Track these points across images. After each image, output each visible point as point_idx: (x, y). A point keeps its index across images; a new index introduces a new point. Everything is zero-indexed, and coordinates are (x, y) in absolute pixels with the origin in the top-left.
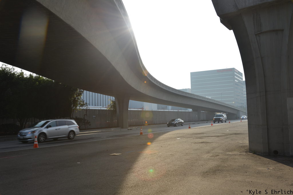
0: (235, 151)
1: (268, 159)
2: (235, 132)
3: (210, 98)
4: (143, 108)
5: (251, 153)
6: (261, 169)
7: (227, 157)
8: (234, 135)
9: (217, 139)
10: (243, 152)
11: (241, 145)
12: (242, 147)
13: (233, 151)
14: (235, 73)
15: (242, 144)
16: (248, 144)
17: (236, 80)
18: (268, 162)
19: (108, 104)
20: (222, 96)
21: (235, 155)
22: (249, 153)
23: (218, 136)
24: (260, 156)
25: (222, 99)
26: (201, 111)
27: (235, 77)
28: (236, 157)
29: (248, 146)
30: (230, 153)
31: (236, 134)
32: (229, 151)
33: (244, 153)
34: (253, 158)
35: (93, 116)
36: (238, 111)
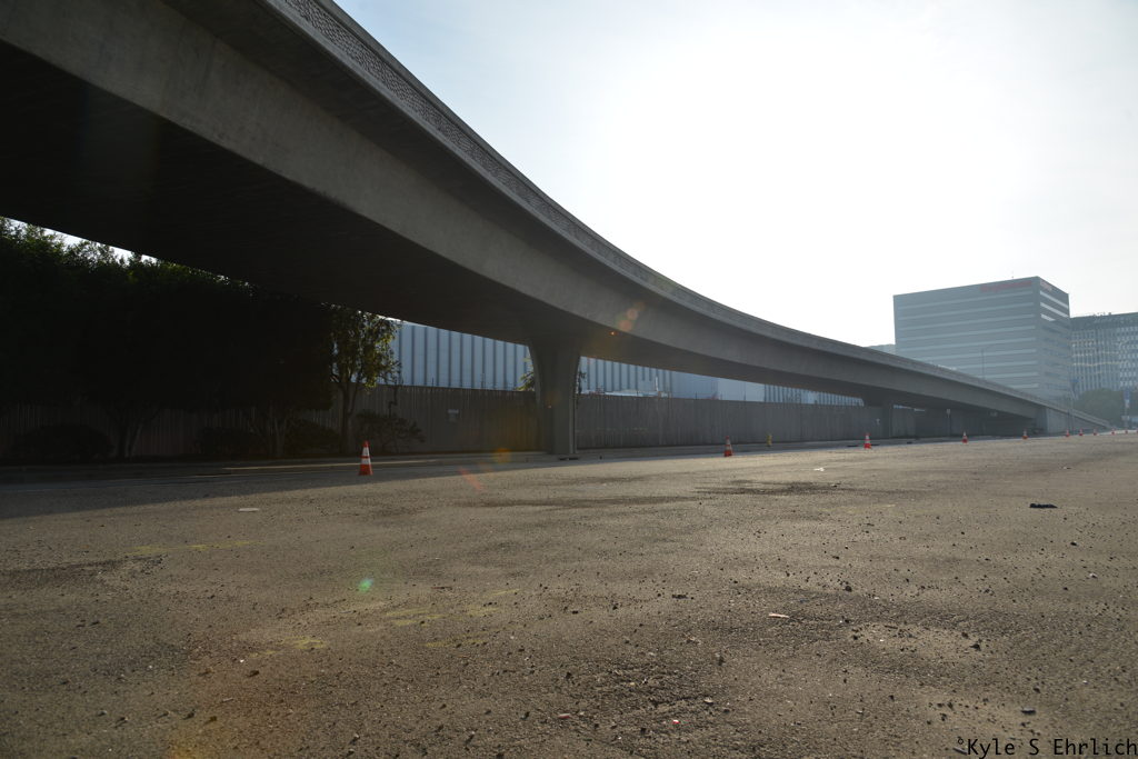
14: (1041, 293)
17: (1043, 316)
26: (895, 406)
27: (1043, 305)
35: (450, 411)
36: (1040, 408)
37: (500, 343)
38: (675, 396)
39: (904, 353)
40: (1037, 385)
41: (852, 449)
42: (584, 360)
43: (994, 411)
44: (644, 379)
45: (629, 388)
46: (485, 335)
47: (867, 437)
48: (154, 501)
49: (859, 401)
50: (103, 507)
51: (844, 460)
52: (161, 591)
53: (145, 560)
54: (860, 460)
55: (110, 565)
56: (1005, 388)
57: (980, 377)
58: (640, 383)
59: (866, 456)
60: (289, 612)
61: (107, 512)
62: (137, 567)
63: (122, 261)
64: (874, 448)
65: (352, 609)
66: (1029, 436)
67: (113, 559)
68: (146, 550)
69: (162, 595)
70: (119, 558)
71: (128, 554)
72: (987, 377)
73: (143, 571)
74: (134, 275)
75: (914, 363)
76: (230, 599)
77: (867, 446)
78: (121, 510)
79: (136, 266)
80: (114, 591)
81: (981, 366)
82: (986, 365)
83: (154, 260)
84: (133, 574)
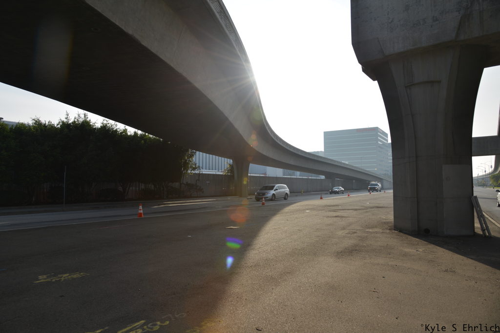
0: (376, 228)
1: (417, 239)
2: (376, 205)
3: (347, 163)
4: (265, 174)
5: (396, 231)
6: (407, 250)
7: (367, 235)
8: (376, 209)
9: (355, 212)
10: (387, 229)
11: (385, 221)
12: (385, 223)
13: (374, 228)
14: (379, 133)
15: (386, 219)
16: (393, 220)
17: (379, 142)
18: (417, 243)
19: (224, 168)
20: (363, 161)
21: (376, 233)
22: (394, 231)
23: (356, 210)
24: (407, 235)
25: (363, 165)
27: (379, 138)
28: (378, 235)
29: (393, 222)
30: (370, 230)
31: (378, 207)
32: (369, 228)
33: (388, 231)
34: (398, 237)
40: (376, 169)
42: (251, 165)
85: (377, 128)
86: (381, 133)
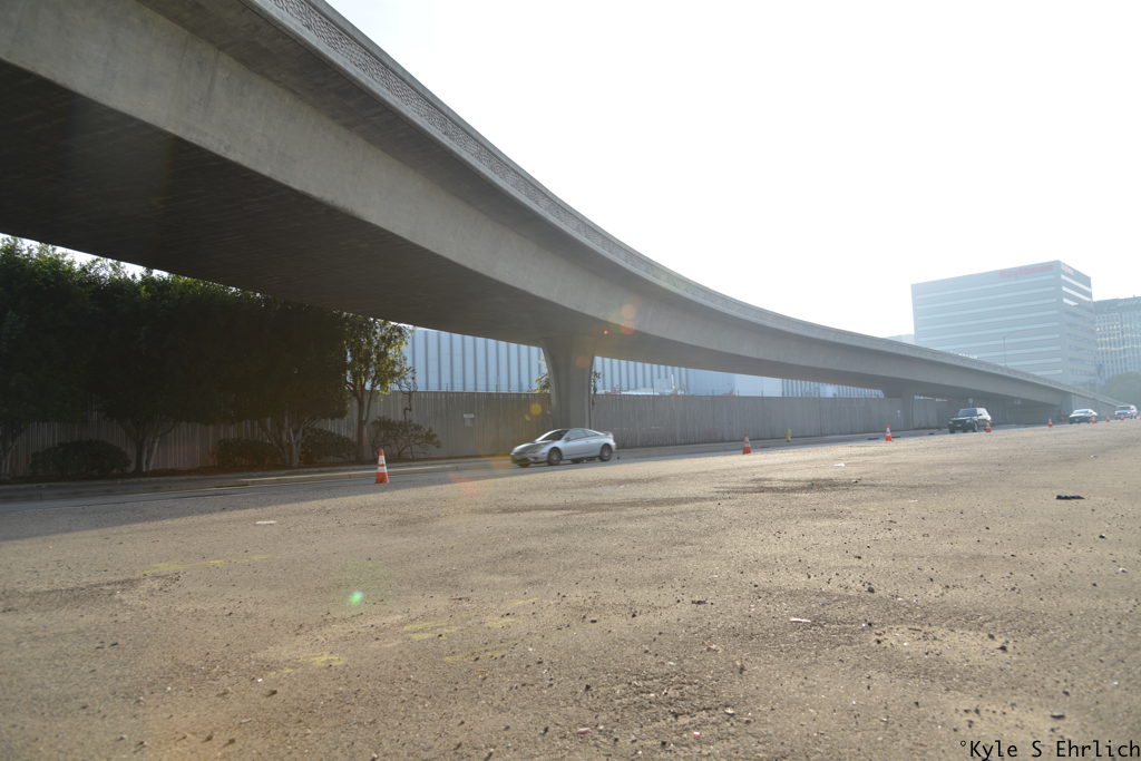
14: (1063, 277)
17: (1065, 300)
26: (916, 397)
27: (1064, 289)
35: (465, 416)
36: (1065, 394)
37: (514, 346)
38: (692, 393)
39: (923, 343)
40: (1060, 371)
41: (872, 443)
42: (598, 359)
43: (1017, 398)
44: (659, 377)
45: (645, 386)
46: (498, 338)
47: (888, 430)
48: (171, 516)
49: (878, 393)
50: (122, 524)
51: (865, 455)
52: (178, 609)
53: (163, 577)
54: (882, 453)
55: (129, 584)
56: (1029, 376)
57: (1003, 365)
58: (656, 382)
59: (887, 449)
60: (306, 628)
61: (124, 528)
62: (156, 585)
63: (133, 276)
64: (895, 440)
65: (370, 623)
66: (1054, 423)
67: (132, 577)
68: (164, 568)
69: (180, 614)
70: (137, 576)
71: (146, 572)
72: (1009, 364)
73: (161, 589)
74: (146, 290)
75: (934, 352)
76: (248, 616)
77: (888, 439)
78: (139, 526)
79: (147, 281)
80: (132, 610)
81: (1002, 353)
82: (1008, 353)
83: (165, 275)
84: (151, 593)
85: (1058, 263)
86: (1068, 275)
